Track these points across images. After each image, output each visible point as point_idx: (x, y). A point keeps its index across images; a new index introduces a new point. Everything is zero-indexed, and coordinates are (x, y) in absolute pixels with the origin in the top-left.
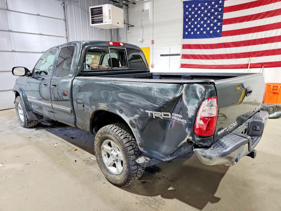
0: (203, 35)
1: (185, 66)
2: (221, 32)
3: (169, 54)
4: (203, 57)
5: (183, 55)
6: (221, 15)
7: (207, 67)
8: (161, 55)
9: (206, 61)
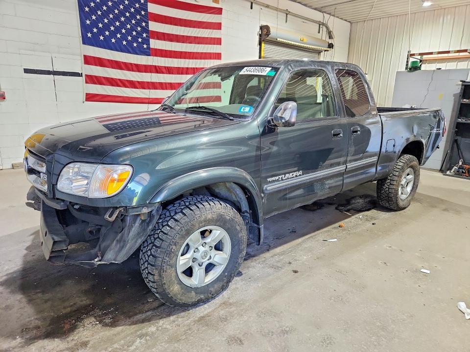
0: (122, 47)
1: (95, 99)
2: (149, 48)
3: (51, 70)
4: (127, 84)
5: (87, 76)
6: (145, 22)
7: (137, 101)
8: (27, 71)
9: (133, 92)
